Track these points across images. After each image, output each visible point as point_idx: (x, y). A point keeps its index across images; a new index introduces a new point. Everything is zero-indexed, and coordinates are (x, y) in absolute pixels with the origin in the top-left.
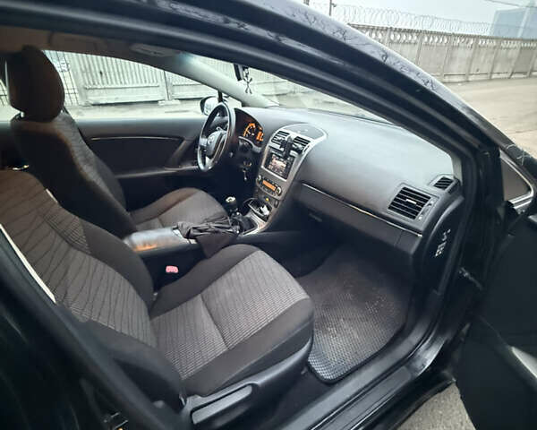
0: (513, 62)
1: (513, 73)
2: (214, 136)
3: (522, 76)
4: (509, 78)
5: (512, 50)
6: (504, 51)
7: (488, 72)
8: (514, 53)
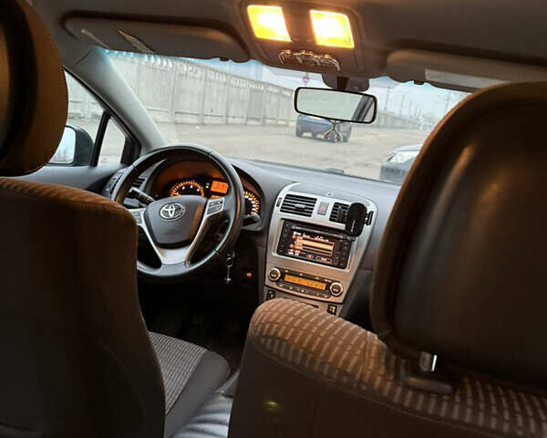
0: (247, 104)
3: (255, 123)
4: (245, 125)
5: (242, 91)
6: (235, 90)
7: (224, 114)
8: (245, 94)
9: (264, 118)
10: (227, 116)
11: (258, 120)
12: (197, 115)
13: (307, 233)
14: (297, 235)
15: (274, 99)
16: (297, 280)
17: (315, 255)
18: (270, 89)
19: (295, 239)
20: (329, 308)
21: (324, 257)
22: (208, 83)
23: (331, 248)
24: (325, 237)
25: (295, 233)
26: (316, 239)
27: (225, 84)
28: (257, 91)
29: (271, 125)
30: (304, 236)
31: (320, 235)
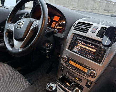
0: (105, 7)
1: (104, 11)
2: (23, 23)
3: (106, 12)
4: (104, 12)
5: (104, 3)
6: (102, 3)
7: (98, 9)
8: (104, 4)
9: (109, 10)
10: (99, 10)
11: (107, 11)
12: (92, 9)
13: (84, 42)
14: (79, 42)
15: (112, 6)
16: (74, 64)
17: (85, 53)
18: (112, 3)
19: (77, 44)
20: (87, 82)
21: (90, 55)
22: (95, 2)
23: (95, 51)
24: (92, 45)
25: (78, 41)
26: (88, 45)
27: (100, 2)
28: (108, 3)
29: (110, 12)
30: (82, 43)
31: (90, 43)
